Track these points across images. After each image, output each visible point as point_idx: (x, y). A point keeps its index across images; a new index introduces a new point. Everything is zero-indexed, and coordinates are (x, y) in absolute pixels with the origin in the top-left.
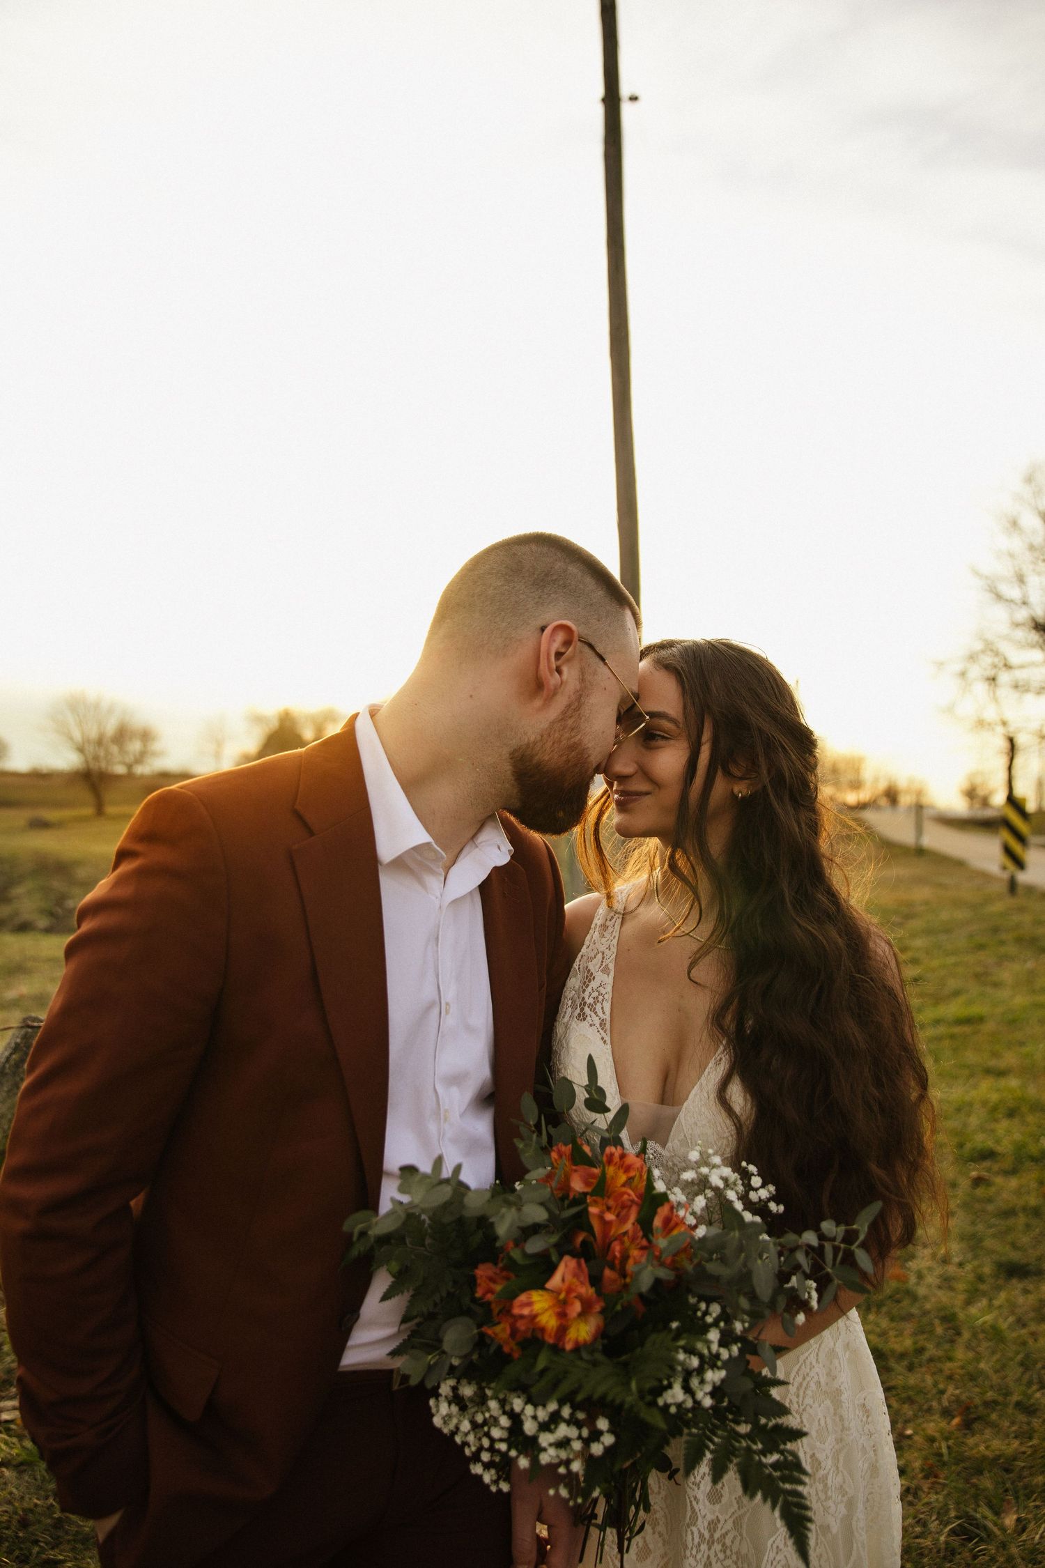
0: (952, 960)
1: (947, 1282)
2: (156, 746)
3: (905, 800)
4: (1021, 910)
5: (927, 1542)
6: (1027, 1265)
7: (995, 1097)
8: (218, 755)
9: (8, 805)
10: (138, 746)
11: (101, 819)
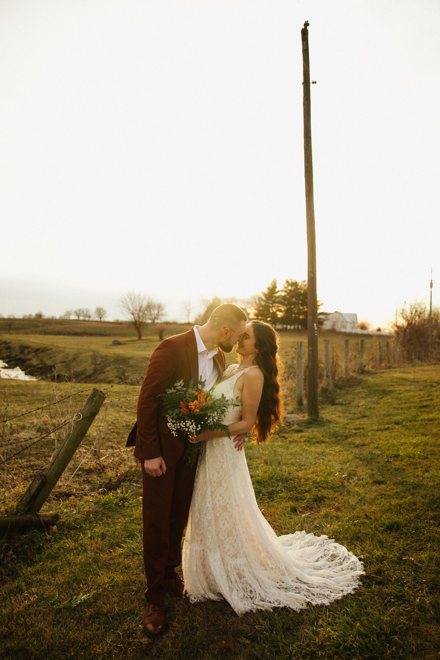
6: (384, 481)
8: (188, 316)
9: (106, 335)
10: (156, 312)
11: (140, 342)
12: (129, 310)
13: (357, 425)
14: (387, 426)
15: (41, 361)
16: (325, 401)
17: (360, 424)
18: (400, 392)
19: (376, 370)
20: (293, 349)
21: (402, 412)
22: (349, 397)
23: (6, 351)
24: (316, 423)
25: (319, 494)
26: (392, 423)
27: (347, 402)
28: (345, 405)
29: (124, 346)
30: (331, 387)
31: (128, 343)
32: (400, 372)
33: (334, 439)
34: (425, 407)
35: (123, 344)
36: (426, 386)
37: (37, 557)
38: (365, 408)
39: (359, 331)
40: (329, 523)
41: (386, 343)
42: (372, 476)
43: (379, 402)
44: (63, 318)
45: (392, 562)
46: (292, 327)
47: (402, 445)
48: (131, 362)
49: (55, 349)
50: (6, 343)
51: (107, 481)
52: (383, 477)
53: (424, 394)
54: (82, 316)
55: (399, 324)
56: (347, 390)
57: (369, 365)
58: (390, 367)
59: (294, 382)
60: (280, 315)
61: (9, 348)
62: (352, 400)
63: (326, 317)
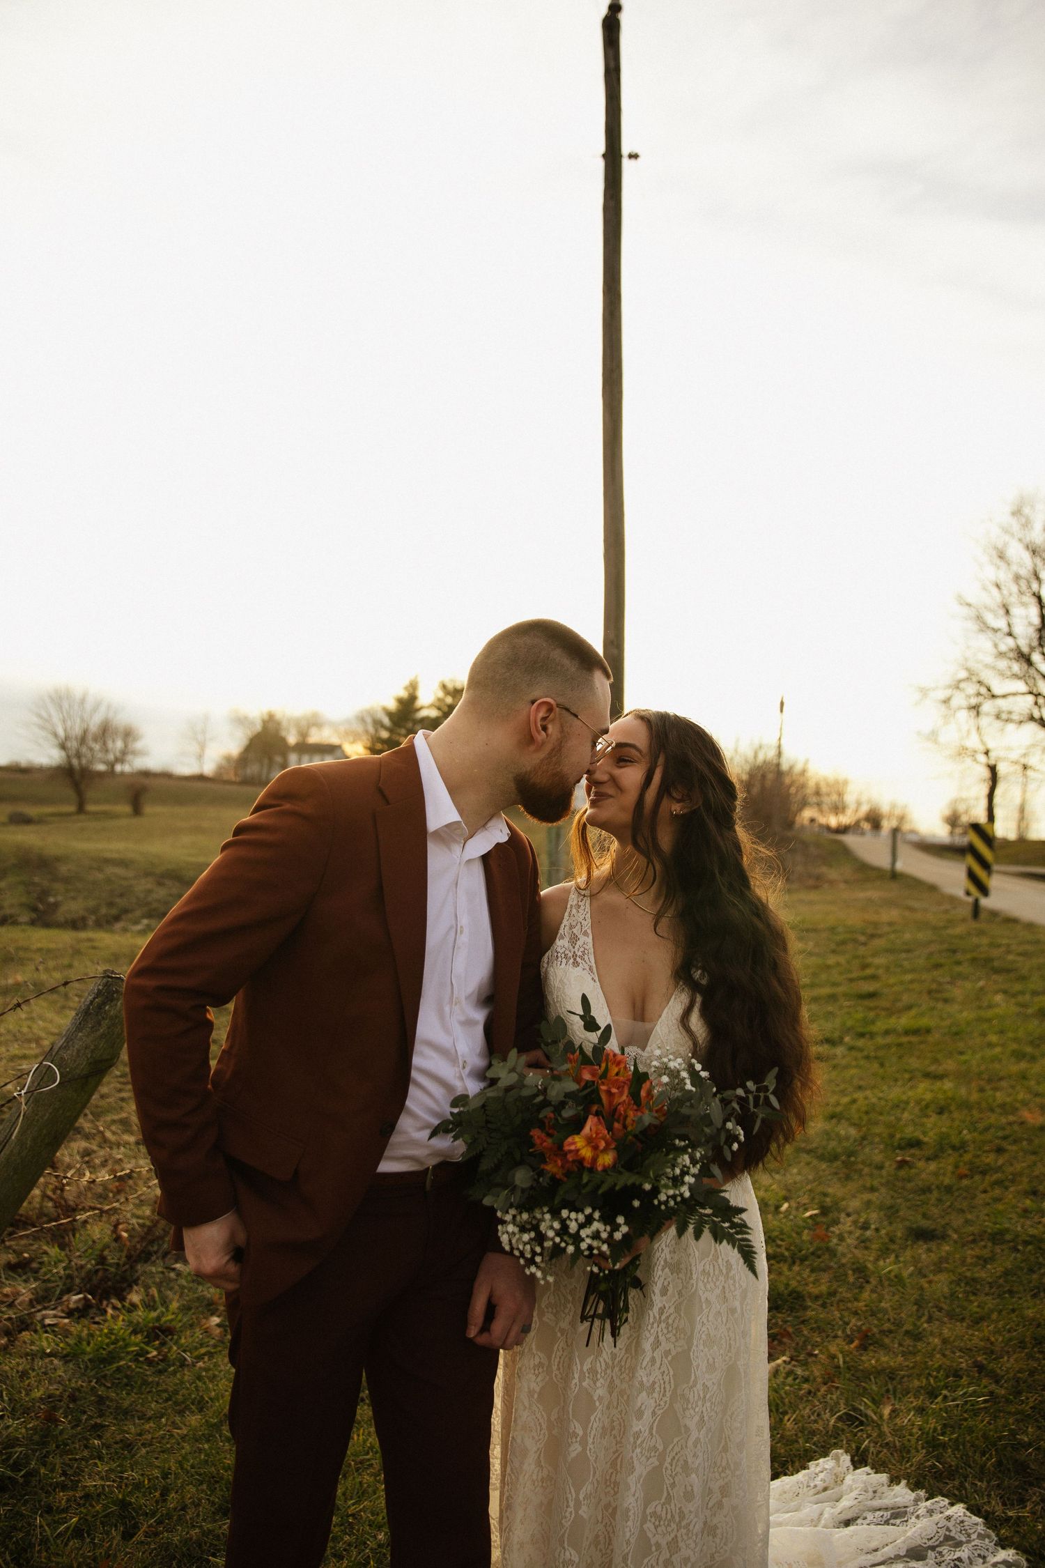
0: (909, 977)
1: (864, 1243)
2: (138, 745)
3: (887, 825)
4: (981, 933)
5: (819, 1426)
6: (935, 1230)
7: (928, 1096)
8: (200, 757)
10: (119, 744)
11: (82, 817)
12: (55, 735)
29: (41, 827)
31: (50, 819)
35: (39, 822)
48: (63, 869)
51: (89, 1263)
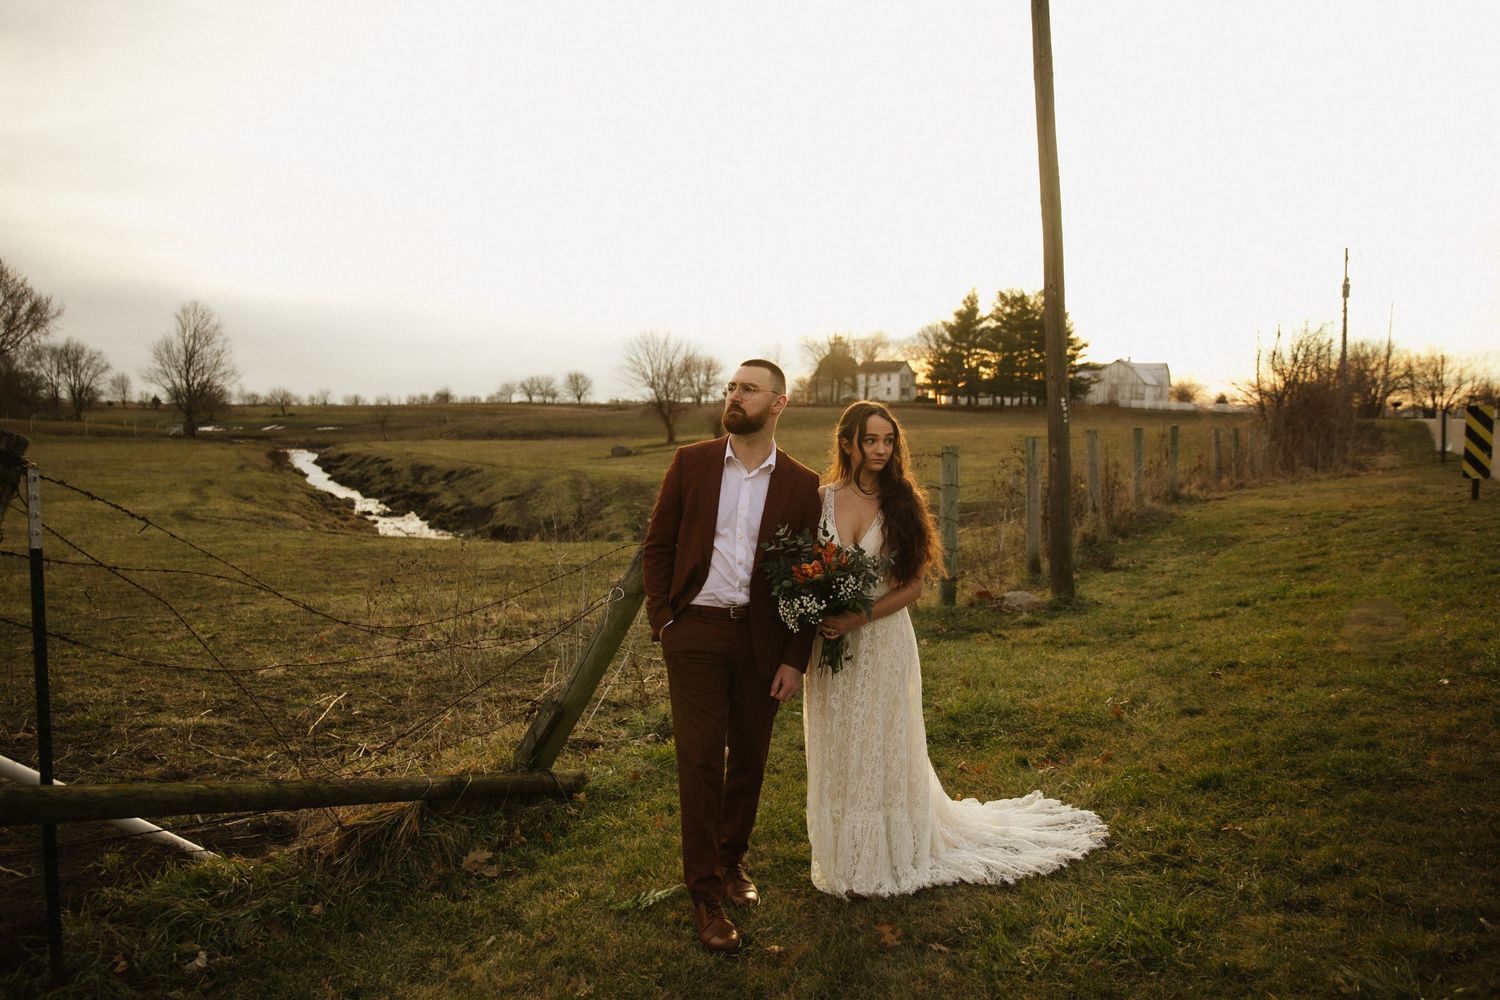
9: (594, 436)
10: (703, 377)
12: (645, 376)
13: (1157, 609)
14: (1220, 610)
15: (461, 496)
16: (1090, 563)
17: (1163, 609)
18: (1258, 540)
19: (1207, 493)
20: (1019, 453)
21: (1256, 580)
22: (1144, 554)
23: (383, 478)
24: (1068, 607)
25: (1072, 735)
26: (1231, 604)
27: (1139, 564)
28: (1134, 570)
29: (637, 457)
30: (1103, 534)
31: (645, 450)
32: (1262, 497)
33: (1105, 638)
34: (1308, 569)
35: (635, 454)
36: (1317, 526)
37: (562, 841)
38: (1176, 576)
39: (1174, 405)
40: (1089, 782)
41: (1232, 433)
42: (1178, 701)
43: (1209, 561)
44: (496, 400)
45: (1203, 834)
46: (1017, 401)
47: (1247, 644)
49: (488, 470)
50: (379, 461)
51: (659, 722)
52: (1201, 704)
53: (1310, 542)
54: (538, 394)
55: (1267, 387)
56: (1140, 539)
57: (1190, 484)
58: (1241, 486)
59: (1020, 523)
60: (986, 373)
61: (388, 471)
62: (1149, 560)
63: (1096, 376)
